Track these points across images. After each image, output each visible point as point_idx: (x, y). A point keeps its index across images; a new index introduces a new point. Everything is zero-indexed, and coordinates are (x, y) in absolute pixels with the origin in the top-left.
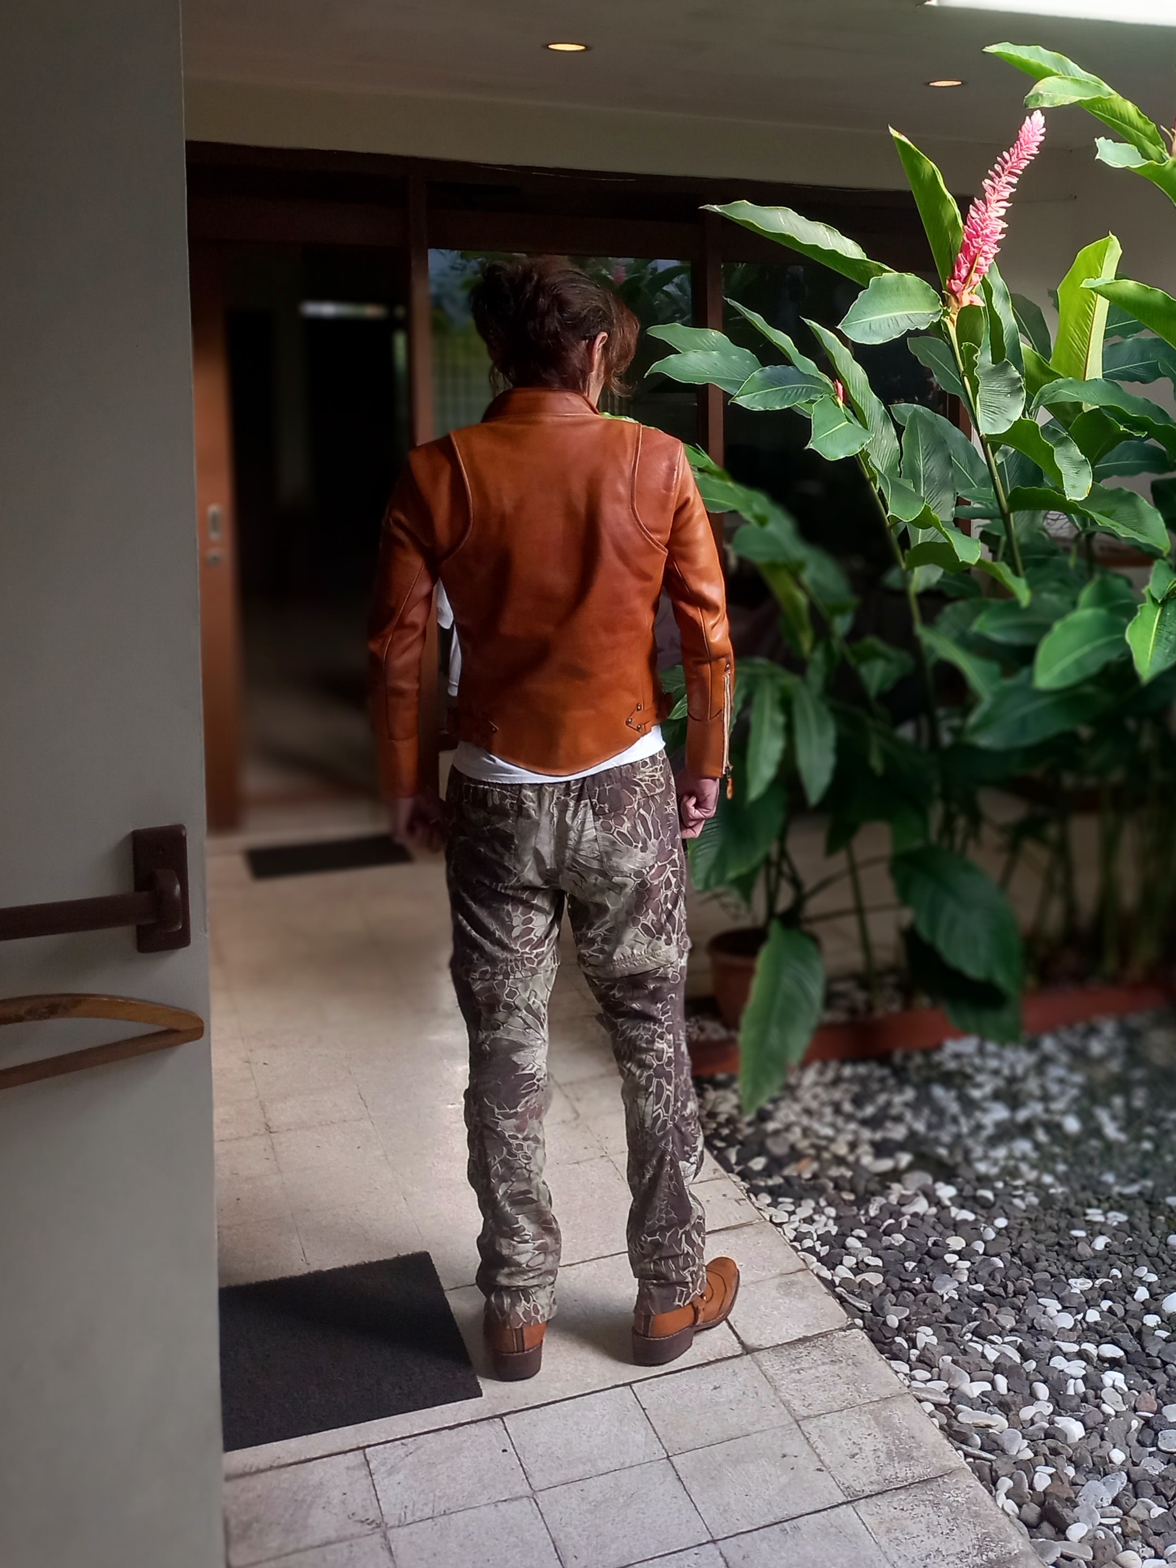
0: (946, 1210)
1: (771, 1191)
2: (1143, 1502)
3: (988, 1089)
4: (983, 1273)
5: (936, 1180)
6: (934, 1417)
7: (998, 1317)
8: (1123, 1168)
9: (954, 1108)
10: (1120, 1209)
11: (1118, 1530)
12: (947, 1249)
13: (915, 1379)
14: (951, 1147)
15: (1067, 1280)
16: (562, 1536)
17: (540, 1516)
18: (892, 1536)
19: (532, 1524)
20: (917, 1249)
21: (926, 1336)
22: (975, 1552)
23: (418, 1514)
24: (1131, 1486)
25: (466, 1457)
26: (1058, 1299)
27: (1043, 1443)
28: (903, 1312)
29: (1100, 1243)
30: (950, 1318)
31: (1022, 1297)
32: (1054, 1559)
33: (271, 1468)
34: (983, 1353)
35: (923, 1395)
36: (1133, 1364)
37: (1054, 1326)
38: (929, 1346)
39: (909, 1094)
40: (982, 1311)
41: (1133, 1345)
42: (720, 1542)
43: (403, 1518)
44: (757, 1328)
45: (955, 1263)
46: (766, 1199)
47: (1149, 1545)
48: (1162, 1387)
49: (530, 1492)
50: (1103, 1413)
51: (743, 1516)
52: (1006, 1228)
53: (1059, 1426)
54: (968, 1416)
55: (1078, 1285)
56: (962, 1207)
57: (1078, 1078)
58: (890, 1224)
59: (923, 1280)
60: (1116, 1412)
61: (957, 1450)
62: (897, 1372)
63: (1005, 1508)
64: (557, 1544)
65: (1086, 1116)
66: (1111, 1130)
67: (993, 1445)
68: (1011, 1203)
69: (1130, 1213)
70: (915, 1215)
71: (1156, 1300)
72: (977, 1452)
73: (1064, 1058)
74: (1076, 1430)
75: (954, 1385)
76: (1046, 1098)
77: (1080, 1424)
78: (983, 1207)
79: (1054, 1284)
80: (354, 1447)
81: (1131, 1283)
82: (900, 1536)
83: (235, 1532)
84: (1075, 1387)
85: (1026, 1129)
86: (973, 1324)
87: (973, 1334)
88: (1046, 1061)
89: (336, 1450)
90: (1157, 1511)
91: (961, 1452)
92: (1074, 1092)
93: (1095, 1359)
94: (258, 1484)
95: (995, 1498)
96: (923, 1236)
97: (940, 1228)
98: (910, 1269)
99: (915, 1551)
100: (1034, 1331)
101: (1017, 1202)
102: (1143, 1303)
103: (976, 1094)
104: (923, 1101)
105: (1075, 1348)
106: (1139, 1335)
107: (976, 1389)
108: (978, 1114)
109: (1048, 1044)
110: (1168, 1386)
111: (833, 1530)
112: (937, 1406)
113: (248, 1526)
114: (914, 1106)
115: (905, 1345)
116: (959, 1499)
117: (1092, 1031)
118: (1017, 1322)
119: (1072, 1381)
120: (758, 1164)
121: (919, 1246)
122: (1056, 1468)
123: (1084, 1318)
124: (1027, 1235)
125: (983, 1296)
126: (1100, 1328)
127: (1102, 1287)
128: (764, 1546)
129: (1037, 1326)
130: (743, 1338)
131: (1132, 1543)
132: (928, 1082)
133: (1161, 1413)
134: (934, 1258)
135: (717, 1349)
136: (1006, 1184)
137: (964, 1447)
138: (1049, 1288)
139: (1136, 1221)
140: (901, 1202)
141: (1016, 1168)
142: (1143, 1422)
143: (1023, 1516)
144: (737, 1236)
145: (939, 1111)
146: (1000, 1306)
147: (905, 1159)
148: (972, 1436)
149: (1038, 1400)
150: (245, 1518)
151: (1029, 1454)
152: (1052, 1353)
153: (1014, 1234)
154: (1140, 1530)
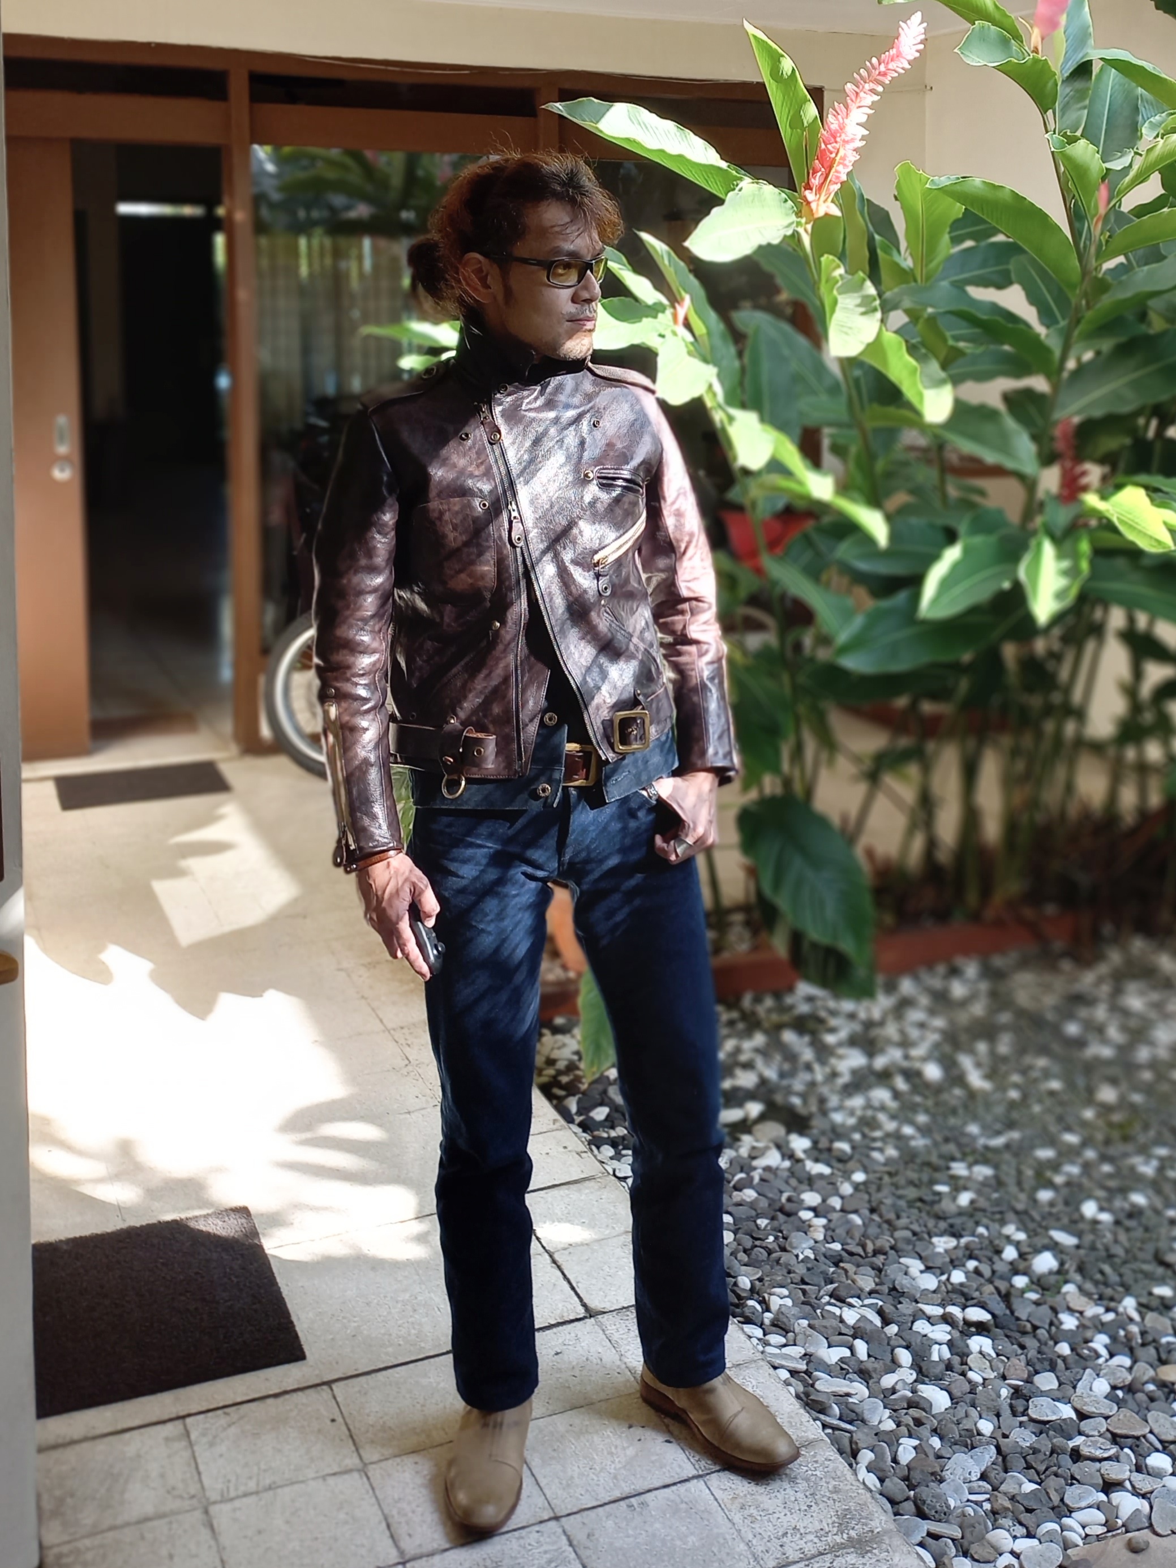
0: (800, 1165)
1: (614, 1143)
2: (1013, 1477)
3: (843, 1034)
4: (840, 1231)
5: (789, 1131)
6: (789, 1384)
7: (855, 1277)
8: (989, 1118)
9: (807, 1055)
10: (985, 1161)
11: (987, 1506)
12: (800, 1204)
13: (769, 1345)
14: (804, 1096)
15: (930, 1237)
16: (395, 1512)
17: (371, 1492)
18: (746, 1512)
19: (363, 1499)
20: (770, 1205)
21: (780, 1300)
22: (835, 1529)
23: (242, 1489)
24: (1000, 1459)
25: (292, 1427)
26: (921, 1258)
27: (906, 1414)
28: (757, 1273)
29: (965, 1199)
30: (807, 1280)
31: (882, 1257)
32: (919, 1539)
33: (86, 1439)
34: (841, 1316)
35: (777, 1362)
36: (1002, 1328)
37: (917, 1288)
38: (783, 1309)
39: (759, 1039)
40: (840, 1271)
41: (1000, 1308)
42: (563, 1520)
43: (225, 1494)
44: (601, 1289)
45: (809, 1220)
46: (608, 1151)
47: (1021, 1524)
48: (1032, 1353)
49: (360, 1466)
50: (970, 1382)
51: (587, 1490)
52: (865, 1183)
53: (924, 1395)
54: (826, 1384)
55: (942, 1244)
56: (817, 1160)
57: (939, 1023)
58: (741, 1179)
59: (776, 1238)
60: (984, 1379)
61: (814, 1420)
62: (750, 1337)
63: (867, 1483)
64: (390, 1520)
65: (949, 1064)
66: (976, 1080)
67: (853, 1416)
68: (868, 1156)
69: (996, 1167)
70: (767, 1169)
71: (1025, 1260)
72: (836, 1422)
73: (924, 1000)
74: (938, 1398)
75: (811, 1350)
76: (905, 1043)
77: (945, 1393)
78: (840, 1160)
79: (918, 1243)
80: (173, 1415)
81: (997, 1242)
82: (754, 1512)
83: (47, 1505)
84: (939, 1353)
85: (884, 1077)
86: (830, 1287)
87: (831, 1296)
88: (905, 1003)
89: (154, 1419)
90: (1029, 1487)
91: (818, 1422)
92: (934, 1037)
93: (961, 1323)
94: (70, 1455)
95: (855, 1473)
96: (776, 1191)
97: (793, 1182)
98: (763, 1226)
99: (771, 1528)
100: (896, 1293)
101: (876, 1155)
102: (1011, 1263)
103: (830, 1039)
104: (775, 1046)
105: (938, 1311)
106: (1006, 1297)
107: (834, 1355)
108: (833, 1061)
109: (907, 986)
110: (1039, 1352)
111: (683, 1506)
112: (793, 1373)
113: (61, 1501)
114: (764, 1052)
115: (758, 1307)
116: (818, 1473)
117: (954, 972)
118: (877, 1284)
119: (936, 1347)
120: (600, 1113)
121: (772, 1202)
122: (920, 1439)
123: (948, 1279)
124: (886, 1191)
125: (840, 1255)
126: (965, 1290)
127: (967, 1247)
128: (610, 1524)
129: (898, 1287)
130: (585, 1300)
131: (1002, 1521)
132: (779, 1027)
133: (1032, 1383)
134: (789, 1215)
135: (558, 1312)
136: (864, 1136)
137: (822, 1417)
138: (910, 1247)
139: (1004, 1178)
140: (753, 1155)
141: (874, 1119)
142: (1012, 1391)
143: (885, 1492)
144: (579, 1190)
145: (790, 1056)
146: (858, 1266)
147: (754, 1109)
148: (831, 1406)
149: (900, 1366)
150: (58, 1493)
151: (889, 1425)
152: (914, 1316)
153: (873, 1188)
154: (1010, 1506)
